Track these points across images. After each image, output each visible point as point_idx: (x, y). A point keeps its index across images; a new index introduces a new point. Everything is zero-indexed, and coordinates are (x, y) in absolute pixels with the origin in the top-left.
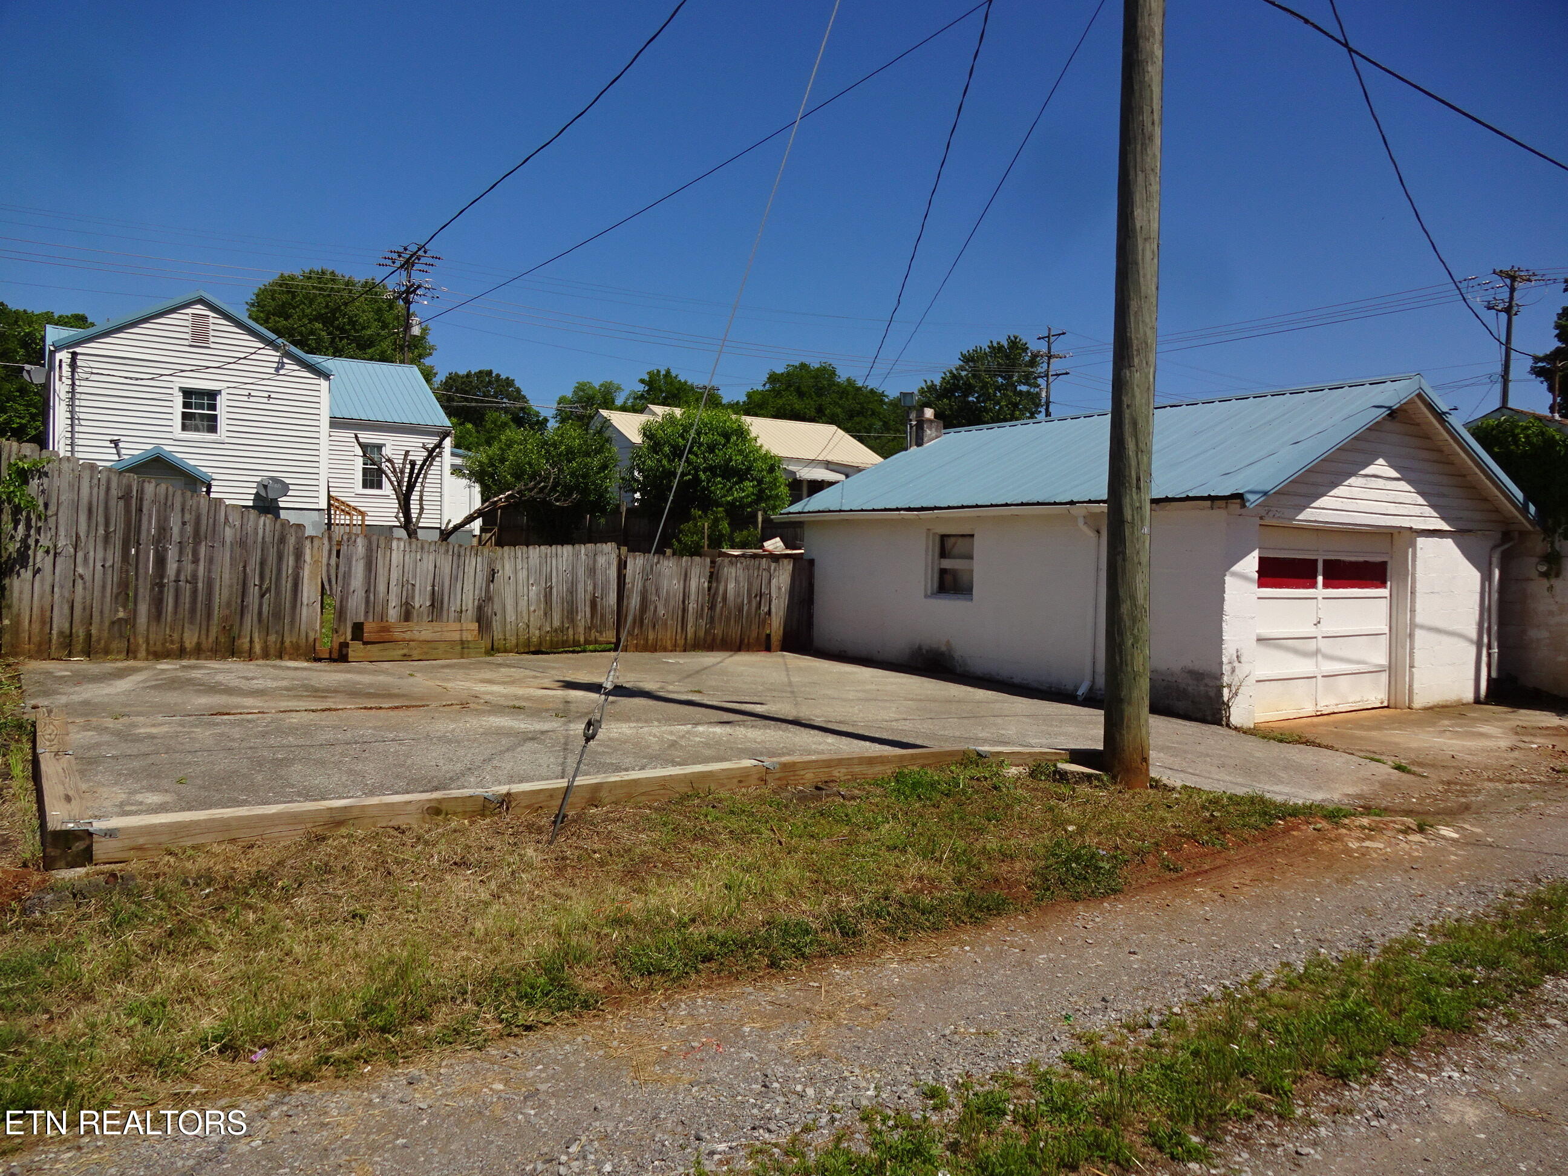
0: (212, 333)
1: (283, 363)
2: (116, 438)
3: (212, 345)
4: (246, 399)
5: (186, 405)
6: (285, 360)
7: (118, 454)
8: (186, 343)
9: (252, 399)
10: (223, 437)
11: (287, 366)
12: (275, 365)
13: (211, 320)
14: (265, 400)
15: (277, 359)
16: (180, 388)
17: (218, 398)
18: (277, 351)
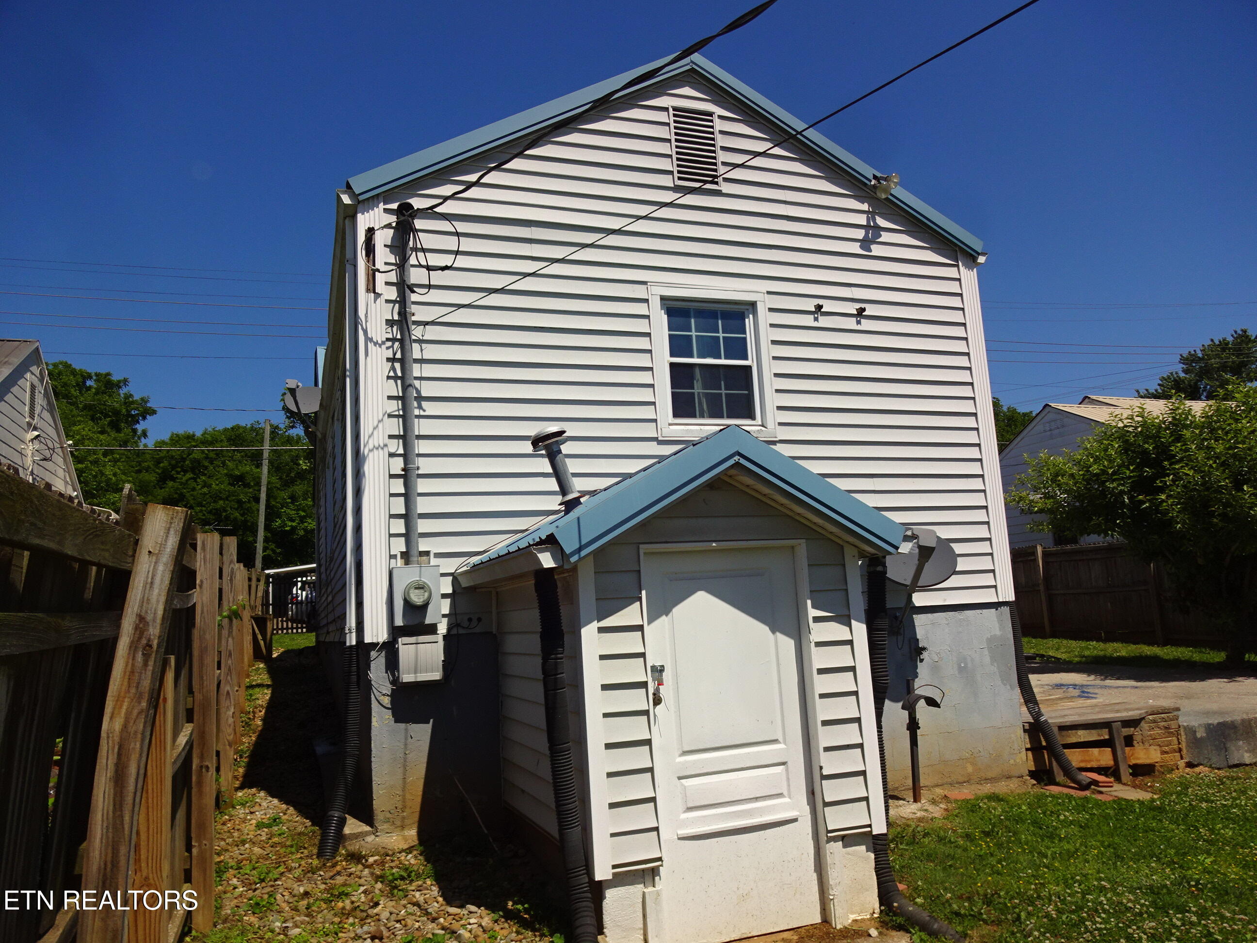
0: (722, 156)
1: (878, 229)
2: (553, 428)
3: (726, 188)
4: (808, 321)
5: (678, 346)
6: (882, 222)
7: (558, 474)
8: (667, 181)
9: (824, 322)
10: (770, 424)
11: (885, 237)
12: (860, 234)
13: (719, 125)
14: (851, 323)
15: (862, 220)
16: (663, 299)
17: (749, 322)
18: (861, 199)
